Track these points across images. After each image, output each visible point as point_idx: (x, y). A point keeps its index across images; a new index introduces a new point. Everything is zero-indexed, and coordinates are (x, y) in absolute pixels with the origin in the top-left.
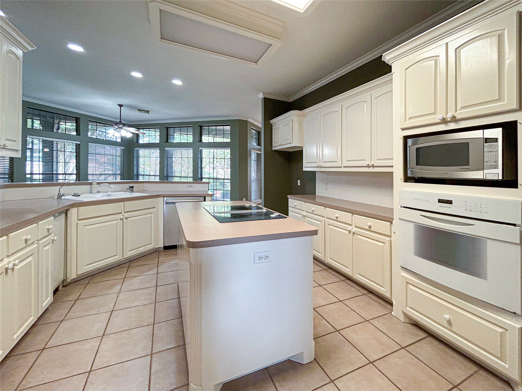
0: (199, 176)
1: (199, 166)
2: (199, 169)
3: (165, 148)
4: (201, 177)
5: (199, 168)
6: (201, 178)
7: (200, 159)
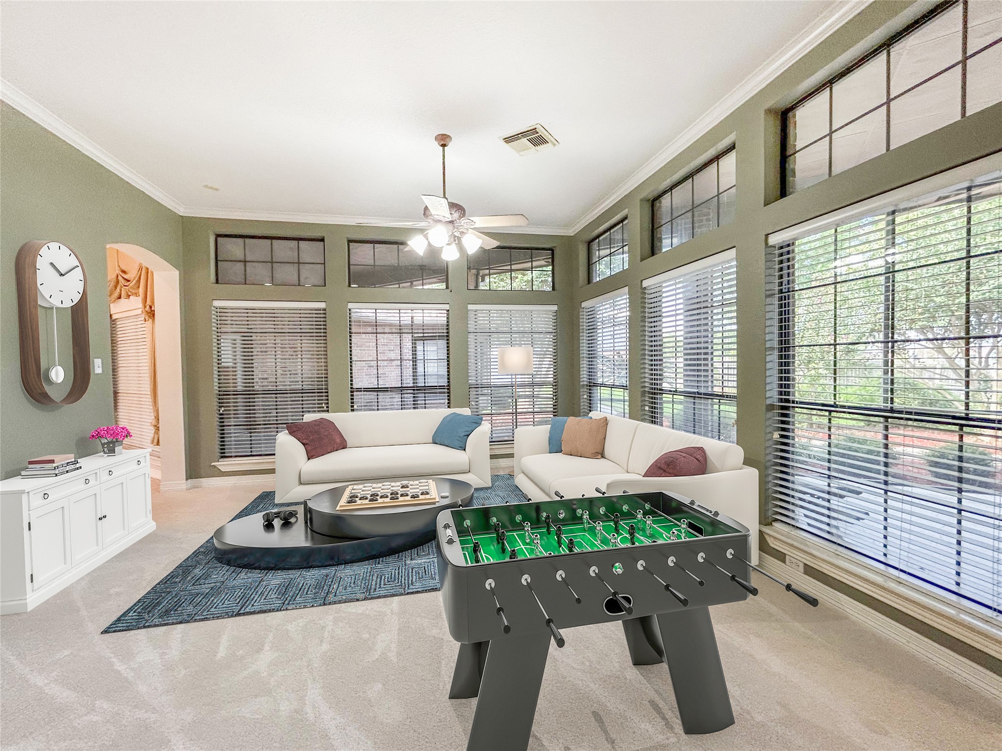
3: (645, 284)
4: (782, 401)
5: (773, 348)
7: (774, 300)
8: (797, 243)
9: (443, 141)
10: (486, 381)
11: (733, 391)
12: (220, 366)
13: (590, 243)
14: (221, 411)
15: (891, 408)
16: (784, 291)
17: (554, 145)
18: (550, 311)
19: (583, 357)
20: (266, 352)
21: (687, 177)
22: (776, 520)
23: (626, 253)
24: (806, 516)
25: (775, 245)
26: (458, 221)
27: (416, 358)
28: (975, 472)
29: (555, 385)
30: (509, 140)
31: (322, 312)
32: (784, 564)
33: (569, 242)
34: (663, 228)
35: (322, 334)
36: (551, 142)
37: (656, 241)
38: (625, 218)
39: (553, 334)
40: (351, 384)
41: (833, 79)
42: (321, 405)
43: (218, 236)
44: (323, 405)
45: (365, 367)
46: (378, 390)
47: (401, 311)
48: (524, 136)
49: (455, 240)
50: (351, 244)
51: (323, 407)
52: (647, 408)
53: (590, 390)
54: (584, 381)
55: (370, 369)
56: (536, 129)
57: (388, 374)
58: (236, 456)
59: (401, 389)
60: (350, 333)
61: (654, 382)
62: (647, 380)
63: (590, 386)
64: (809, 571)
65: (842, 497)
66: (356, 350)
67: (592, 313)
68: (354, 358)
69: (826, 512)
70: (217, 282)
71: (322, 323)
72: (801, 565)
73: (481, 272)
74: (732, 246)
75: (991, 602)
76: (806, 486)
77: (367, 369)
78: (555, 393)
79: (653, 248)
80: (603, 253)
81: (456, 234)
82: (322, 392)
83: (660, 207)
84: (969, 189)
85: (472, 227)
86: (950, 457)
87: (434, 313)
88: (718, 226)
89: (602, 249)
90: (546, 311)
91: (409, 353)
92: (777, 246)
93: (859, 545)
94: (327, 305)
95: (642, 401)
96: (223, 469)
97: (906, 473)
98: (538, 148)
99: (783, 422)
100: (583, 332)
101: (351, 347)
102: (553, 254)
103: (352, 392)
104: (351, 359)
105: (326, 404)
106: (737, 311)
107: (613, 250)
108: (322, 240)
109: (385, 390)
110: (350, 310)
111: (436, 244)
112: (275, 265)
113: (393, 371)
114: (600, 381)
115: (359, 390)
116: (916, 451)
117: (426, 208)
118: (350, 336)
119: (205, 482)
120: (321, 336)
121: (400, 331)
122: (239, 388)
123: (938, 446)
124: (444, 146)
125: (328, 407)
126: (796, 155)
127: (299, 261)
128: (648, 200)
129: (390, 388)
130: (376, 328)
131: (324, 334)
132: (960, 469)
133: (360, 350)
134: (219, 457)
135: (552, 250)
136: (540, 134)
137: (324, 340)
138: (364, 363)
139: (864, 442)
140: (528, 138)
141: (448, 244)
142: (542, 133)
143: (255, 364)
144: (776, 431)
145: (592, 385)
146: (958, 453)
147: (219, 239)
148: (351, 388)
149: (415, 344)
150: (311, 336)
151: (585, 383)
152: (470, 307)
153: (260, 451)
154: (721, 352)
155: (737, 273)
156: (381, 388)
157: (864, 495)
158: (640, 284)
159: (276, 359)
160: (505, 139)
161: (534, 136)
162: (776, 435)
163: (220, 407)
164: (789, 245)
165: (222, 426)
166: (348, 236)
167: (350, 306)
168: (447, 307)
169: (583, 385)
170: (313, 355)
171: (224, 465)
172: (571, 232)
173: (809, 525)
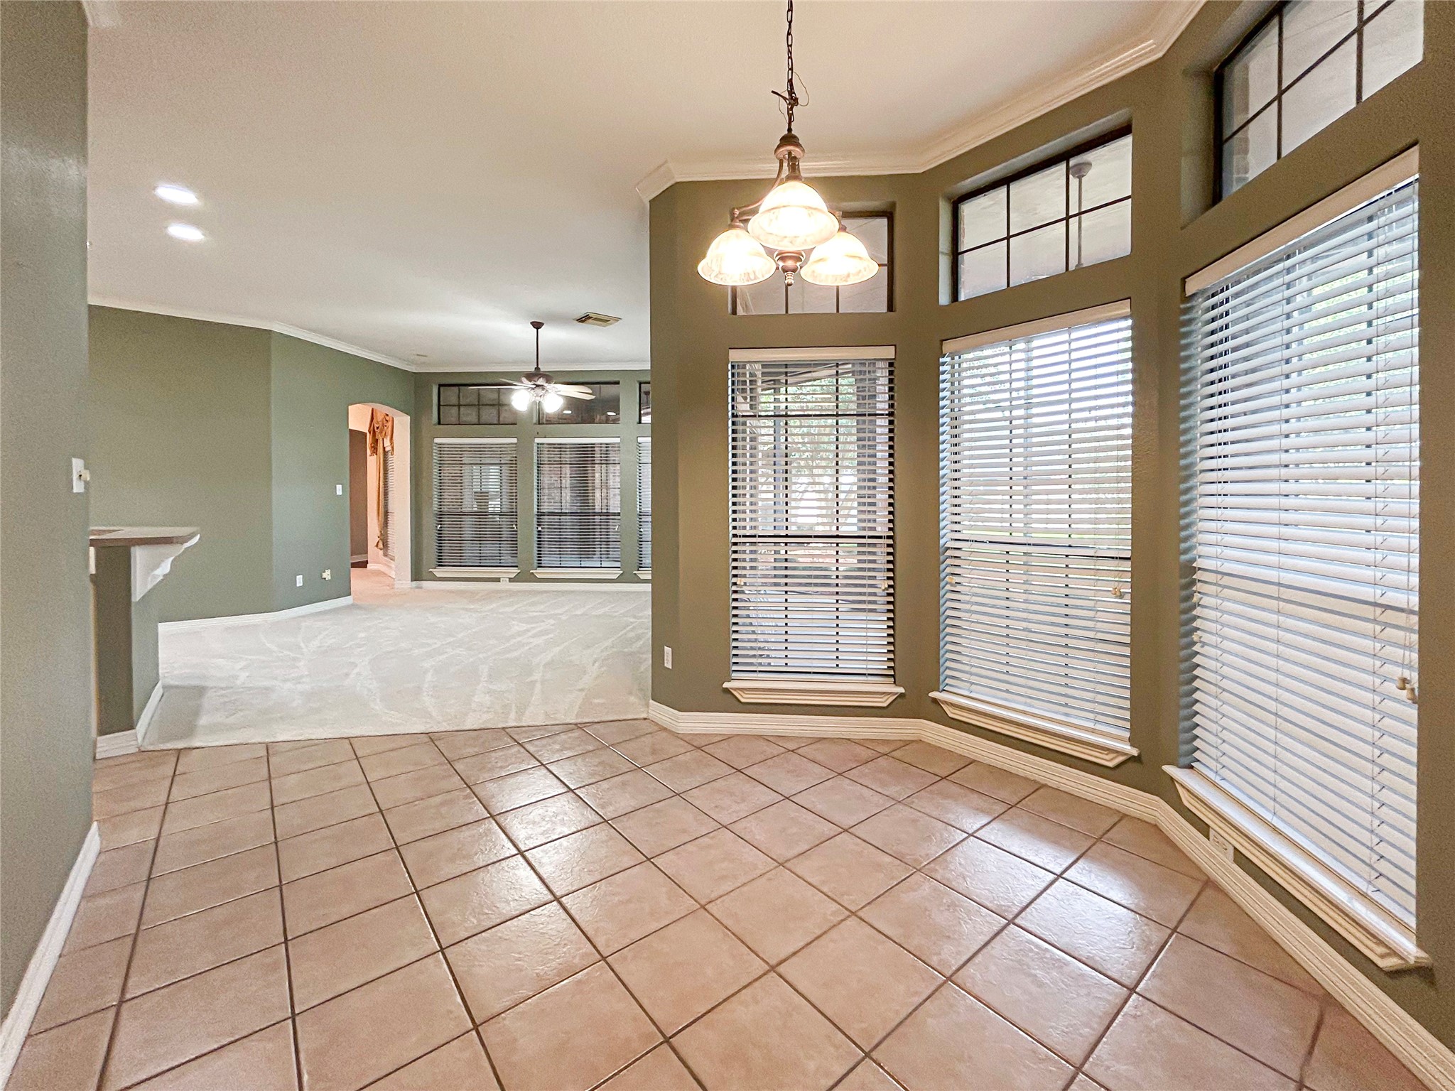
9: (537, 325)
14: (439, 528)
31: (514, 446)
43: (440, 386)
58: (449, 566)
70: (439, 423)
94: (518, 441)
96: (438, 575)
103: (538, 515)
112: (480, 407)
115: (543, 514)
119: (426, 584)
124: (537, 329)
127: (498, 403)
134: (436, 565)
147: (442, 389)
148: (538, 512)
160: (578, 320)
163: (438, 524)
167: (537, 440)
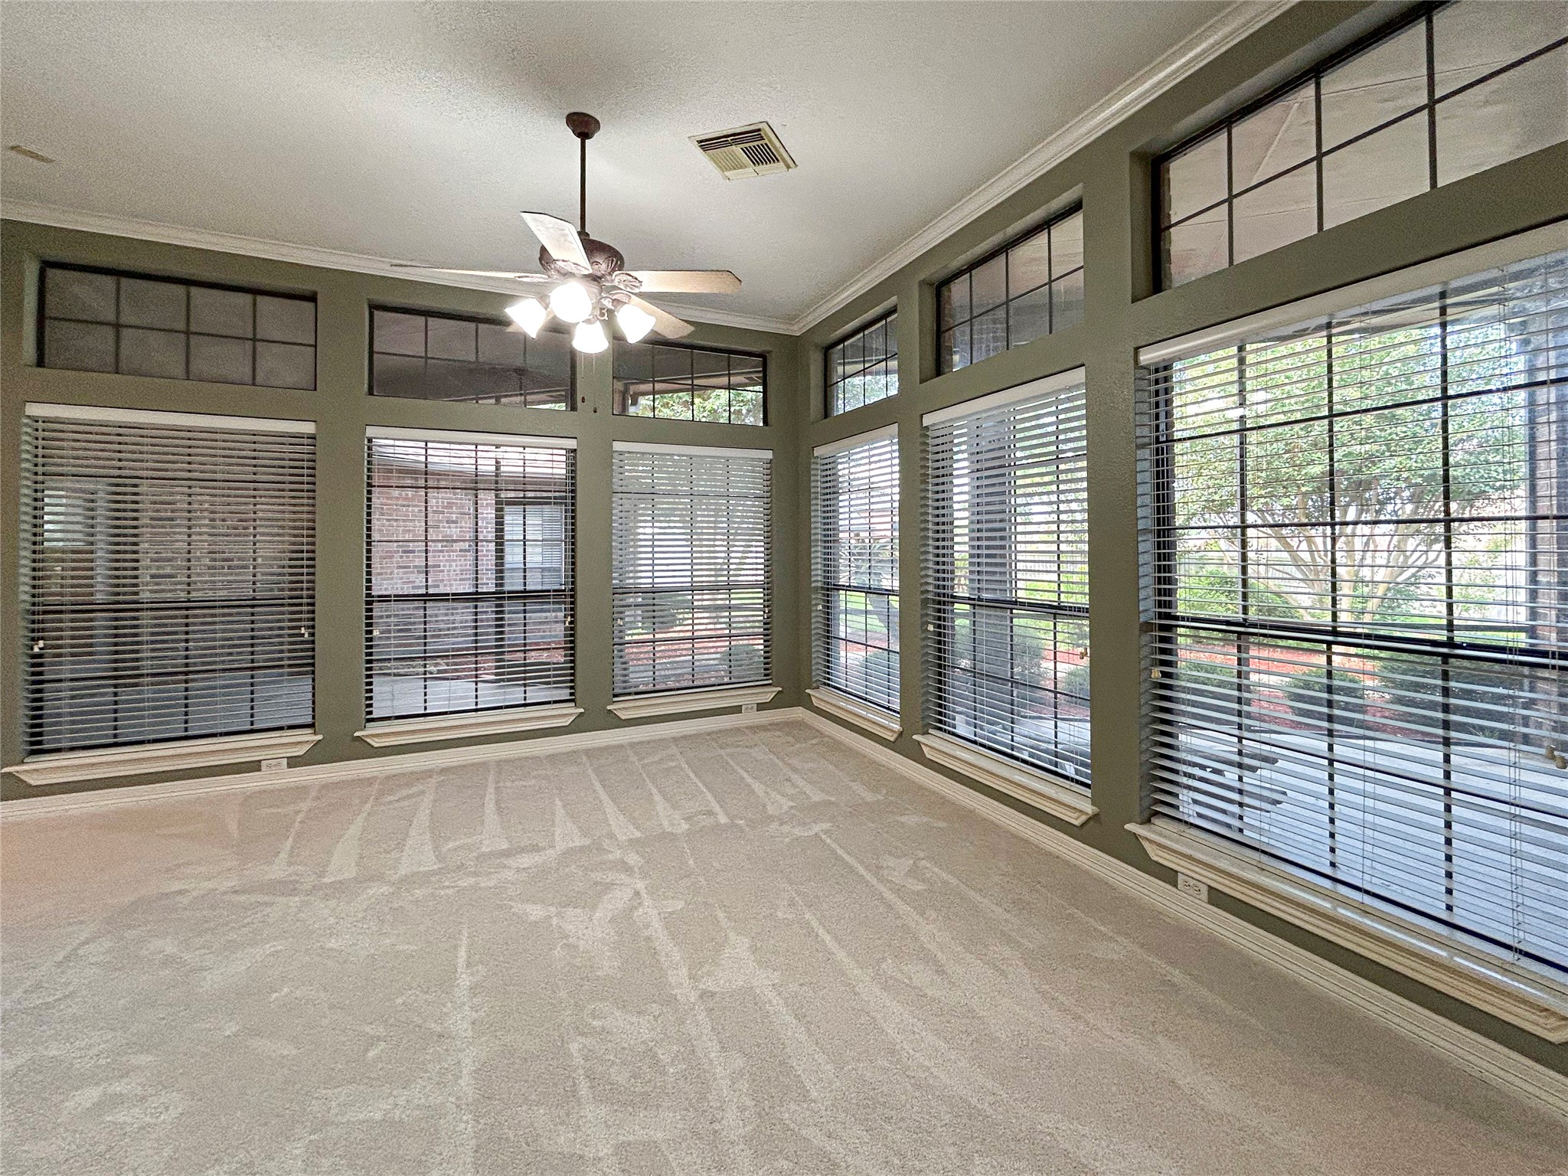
0: (1148, 606)
1: (1140, 513)
2: (1147, 546)
3: (927, 420)
4: (1161, 616)
5: (1145, 531)
6: (1163, 628)
7: (1146, 453)
8: (1177, 366)
9: (583, 126)
10: (631, 581)
11: (1084, 600)
12: (37, 547)
13: (827, 349)
14: (36, 650)
15: (1334, 628)
16: (1161, 439)
17: (788, 167)
18: (760, 460)
19: (817, 540)
20: (172, 519)
21: (997, 251)
22: (1157, 813)
23: (892, 372)
24: (1195, 802)
25: (1149, 365)
26: (608, 277)
27: (502, 537)
28: (1347, 707)
29: (768, 587)
30: (706, 144)
31: (306, 441)
32: (1175, 890)
33: (792, 345)
34: (957, 331)
35: (306, 487)
36: (784, 160)
37: (944, 353)
38: (893, 311)
39: (765, 500)
40: (369, 588)
41: (1231, 116)
42: (297, 631)
43: (46, 265)
44: (303, 631)
45: (395, 552)
46: (426, 598)
47: (479, 447)
48: (735, 142)
49: (602, 315)
50: (376, 312)
51: (303, 635)
52: (931, 628)
53: (828, 596)
54: (817, 581)
55: (408, 557)
56: (759, 130)
57: (444, 566)
58: (72, 749)
59: (474, 597)
60: (369, 485)
61: (941, 583)
62: (930, 580)
63: (828, 589)
64: (1217, 898)
65: (1253, 769)
66: (378, 520)
67: (830, 465)
68: (375, 536)
69: (1236, 797)
70: (40, 363)
71: (305, 464)
72: (1204, 890)
73: (632, 389)
74: (1079, 363)
75: (1511, 938)
76: (1195, 752)
77: (401, 557)
78: (768, 603)
79: (939, 366)
80: (850, 369)
81: (608, 303)
82: (301, 605)
83: (949, 297)
84: (1443, 295)
85: (637, 291)
86: (1317, 688)
87: (543, 455)
88: (1051, 332)
89: (849, 363)
90: (753, 459)
91: (487, 528)
92: (1152, 368)
93: (1290, 848)
94: (317, 428)
95: (922, 616)
96: (34, 780)
97: (1263, 711)
98: (760, 168)
99: (1163, 651)
100: (817, 499)
101: (369, 514)
102: (765, 365)
103: (368, 603)
104: (369, 536)
105: (308, 627)
106: (1088, 469)
107: (867, 365)
108: (312, 298)
109: (442, 597)
110: (370, 440)
111: (565, 316)
112: (193, 339)
113: (455, 561)
114: (843, 581)
115: (385, 599)
116: (1274, 680)
117: (543, 250)
118: (369, 492)
120: (303, 491)
121: (474, 484)
122: (99, 597)
123: (1299, 671)
124: (583, 136)
125: (313, 635)
126: (1172, 230)
127: (254, 335)
128: (931, 285)
129: (453, 594)
130: (426, 479)
131: (311, 487)
132: (1330, 704)
133: (388, 520)
134: (24, 754)
135: (763, 356)
136: (766, 141)
137: (309, 498)
138: (395, 544)
139: (1212, 669)
140: (742, 146)
141: (588, 321)
142: (770, 141)
143: (142, 546)
144: (1156, 665)
145: (831, 588)
146: (1325, 681)
147: (51, 273)
148: (369, 595)
149: (502, 510)
150: (279, 490)
151: (819, 584)
152: (618, 446)
153: (139, 733)
154: (1055, 536)
155: (1087, 406)
156: (433, 595)
157: (1280, 764)
158: (918, 421)
159: (189, 536)
160: (701, 141)
161: (755, 144)
162: (1156, 673)
163: (33, 639)
164: (1166, 368)
165: (38, 683)
166: (371, 297)
167: (370, 431)
168: (572, 444)
169: (816, 588)
170: (283, 527)
171: (38, 770)
172: (796, 330)
173: (1200, 815)
